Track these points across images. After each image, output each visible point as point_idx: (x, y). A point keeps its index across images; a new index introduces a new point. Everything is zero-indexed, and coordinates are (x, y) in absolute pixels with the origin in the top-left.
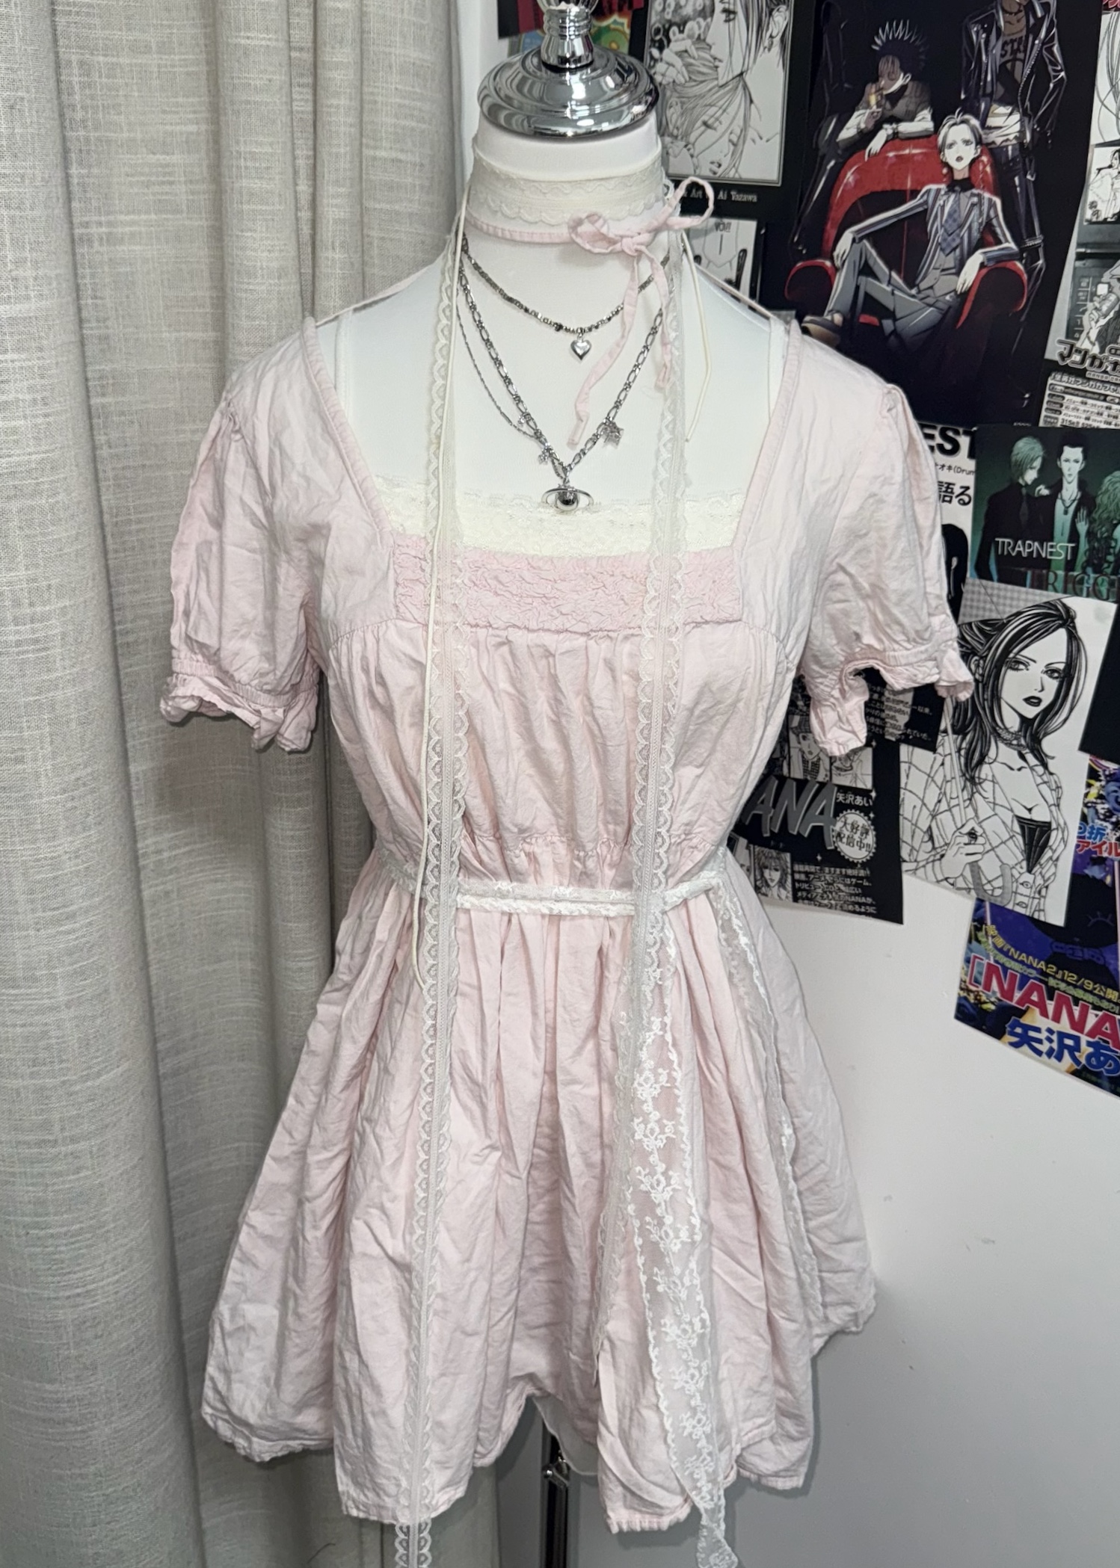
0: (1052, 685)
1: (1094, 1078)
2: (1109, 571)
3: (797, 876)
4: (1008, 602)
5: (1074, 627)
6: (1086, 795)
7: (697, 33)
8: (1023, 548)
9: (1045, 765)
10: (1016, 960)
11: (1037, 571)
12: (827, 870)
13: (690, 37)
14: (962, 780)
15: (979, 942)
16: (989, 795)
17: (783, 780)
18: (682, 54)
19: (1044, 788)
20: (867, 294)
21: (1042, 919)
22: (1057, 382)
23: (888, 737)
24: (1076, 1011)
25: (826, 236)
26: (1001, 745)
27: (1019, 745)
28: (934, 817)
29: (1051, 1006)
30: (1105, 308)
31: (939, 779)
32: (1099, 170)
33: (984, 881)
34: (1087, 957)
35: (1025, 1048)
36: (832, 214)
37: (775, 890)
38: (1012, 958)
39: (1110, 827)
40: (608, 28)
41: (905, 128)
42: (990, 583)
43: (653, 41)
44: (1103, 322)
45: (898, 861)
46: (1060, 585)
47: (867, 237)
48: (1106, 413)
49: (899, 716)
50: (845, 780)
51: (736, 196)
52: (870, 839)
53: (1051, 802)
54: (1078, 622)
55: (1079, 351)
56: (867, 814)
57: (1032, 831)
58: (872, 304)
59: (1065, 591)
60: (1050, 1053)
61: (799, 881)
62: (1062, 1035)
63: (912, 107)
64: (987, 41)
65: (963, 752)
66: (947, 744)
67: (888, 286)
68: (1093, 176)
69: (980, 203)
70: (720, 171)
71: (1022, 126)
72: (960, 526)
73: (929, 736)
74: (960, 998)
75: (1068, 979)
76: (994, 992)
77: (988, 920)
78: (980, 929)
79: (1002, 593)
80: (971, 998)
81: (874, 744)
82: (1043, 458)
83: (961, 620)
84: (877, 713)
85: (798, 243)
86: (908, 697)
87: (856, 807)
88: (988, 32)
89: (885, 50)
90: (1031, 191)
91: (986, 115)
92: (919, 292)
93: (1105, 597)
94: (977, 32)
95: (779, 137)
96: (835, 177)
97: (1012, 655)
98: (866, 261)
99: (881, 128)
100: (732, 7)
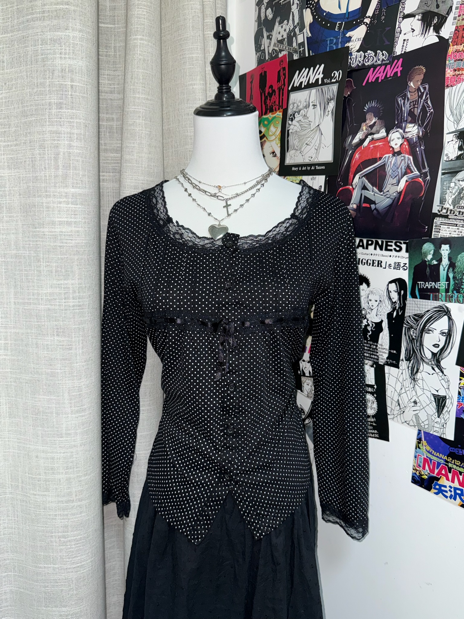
0: (443, 339)
2: (462, 292)
4: (424, 307)
5: (451, 315)
6: (460, 384)
7: (304, 114)
8: (429, 285)
9: (443, 372)
10: (435, 456)
11: (434, 294)
13: (301, 115)
14: (410, 379)
15: (420, 448)
16: (421, 385)
18: (298, 122)
19: (443, 381)
20: (365, 196)
21: (445, 437)
22: (437, 221)
23: (380, 363)
24: (461, 477)
26: (424, 364)
27: (432, 364)
28: (399, 395)
29: (450, 476)
30: (454, 192)
31: (401, 380)
32: (448, 142)
33: (421, 422)
35: (441, 494)
36: (351, 170)
38: (433, 455)
40: (275, 117)
41: (376, 136)
42: (416, 300)
43: (289, 118)
44: (453, 197)
45: (386, 414)
46: (443, 299)
47: (364, 176)
48: (457, 231)
49: (384, 355)
51: (318, 168)
52: (375, 406)
53: (446, 387)
54: (452, 313)
55: (445, 209)
56: (373, 395)
57: (439, 400)
58: (367, 200)
59: (446, 301)
60: (450, 497)
62: (456, 489)
63: (378, 129)
64: (404, 103)
65: (410, 368)
66: (403, 365)
67: (372, 193)
68: (446, 145)
69: (405, 159)
70: (312, 160)
71: (418, 130)
72: (404, 278)
73: (396, 362)
74: (413, 473)
75: (457, 464)
76: (427, 470)
77: (423, 439)
78: (420, 443)
79: (421, 303)
80: (418, 473)
81: (375, 366)
82: (434, 250)
83: (406, 315)
84: (375, 353)
85: (340, 181)
86: (387, 347)
87: (369, 392)
88: (404, 100)
89: (368, 111)
90: (423, 153)
91: (405, 128)
92: (384, 193)
93: (462, 302)
94: (400, 101)
95: (332, 145)
96: (352, 156)
97: (426, 328)
98: (364, 185)
99: (368, 137)
100: (315, 104)
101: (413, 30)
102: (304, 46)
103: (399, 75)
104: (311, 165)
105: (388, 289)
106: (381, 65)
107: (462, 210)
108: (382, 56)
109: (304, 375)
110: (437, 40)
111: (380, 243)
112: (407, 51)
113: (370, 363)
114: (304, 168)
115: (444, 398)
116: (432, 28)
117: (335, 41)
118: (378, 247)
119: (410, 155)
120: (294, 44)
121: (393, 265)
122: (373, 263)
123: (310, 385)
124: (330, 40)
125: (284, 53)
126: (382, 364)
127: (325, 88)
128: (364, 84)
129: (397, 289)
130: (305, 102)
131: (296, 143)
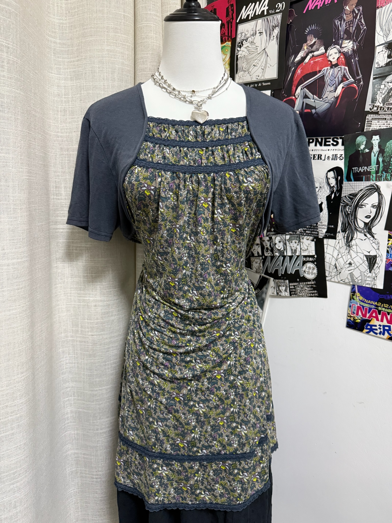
0: (374, 210)
2: (390, 171)
3: (291, 287)
4: (358, 187)
5: (380, 191)
6: (388, 244)
7: (251, 40)
8: (361, 169)
9: (373, 237)
12: (301, 283)
13: (249, 42)
14: (346, 247)
15: (354, 299)
16: (355, 250)
17: (284, 257)
18: (246, 48)
19: (374, 244)
20: (306, 104)
21: (375, 287)
22: (369, 117)
23: (319, 237)
24: (389, 317)
25: (292, 90)
26: (358, 233)
27: (364, 232)
28: (337, 260)
29: (380, 317)
30: (383, 92)
31: (338, 248)
32: (379, 53)
33: (355, 278)
34: (391, 298)
35: (372, 332)
36: (294, 83)
37: (284, 293)
38: (366, 303)
40: (225, 46)
41: (316, 53)
42: (351, 182)
43: (238, 46)
44: (383, 96)
45: (325, 277)
46: (374, 179)
47: (305, 87)
48: (386, 124)
49: (323, 230)
50: (306, 254)
51: (264, 84)
52: (315, 271)
53: (376, 248)
54: (380, 189)
55: (376, 106)
56: (314, 263)
57: (370, 259)
58: (308, 106)
59: (376, 180)
60: (380, 333)
61: (292, 289)
62: (384, 326)
63: (318, 47)
64: (341, 24)
65: (345, 238)
66: (340, 236)
67: (313, 100)
68: (377, 55)
69: (341, 69)
70: (259, 78)
71: (353, 45)
72: (340, 167)
73: (334, 235)
74: (348, 320)
75: (386, 307)
76: (360, 316)
77: (357, 291)
78: (353, 295)
79: (355, 185)
80: (352, 319)
81: (315, 240)
82: (366, 141)
83: (343, 195)
84: (316, 230)
85: (284, 94)
86: (326, 223)
87: (310, 262)
88: (341, 21)
89: (309, 33)
90: (357, 63)
91: (342, 44)
92: (323, 99)
93: (390, 180)
94: (337, 22)
95: (276, 64)
96: (294, 72)
97: (360, 203)
98: (306, 94)
99: (308, 55)
100: (261, 31)
103: (336, 1)
104: (258, 83)
105: (327, 177)
107: (390, 106)
109: (253, 255)
111: (320, 140)
113: (311, 238)
115: (375, 257)
118: (318, 144)
119: (346, 66)
121: (331, 157)
122: (314, 157)
123: (258, 263)
126: (322, 237)
127: (270, 18)
128: (304, 12)
129: (335, 176)
130: (253, 30)
131: (244, 65)
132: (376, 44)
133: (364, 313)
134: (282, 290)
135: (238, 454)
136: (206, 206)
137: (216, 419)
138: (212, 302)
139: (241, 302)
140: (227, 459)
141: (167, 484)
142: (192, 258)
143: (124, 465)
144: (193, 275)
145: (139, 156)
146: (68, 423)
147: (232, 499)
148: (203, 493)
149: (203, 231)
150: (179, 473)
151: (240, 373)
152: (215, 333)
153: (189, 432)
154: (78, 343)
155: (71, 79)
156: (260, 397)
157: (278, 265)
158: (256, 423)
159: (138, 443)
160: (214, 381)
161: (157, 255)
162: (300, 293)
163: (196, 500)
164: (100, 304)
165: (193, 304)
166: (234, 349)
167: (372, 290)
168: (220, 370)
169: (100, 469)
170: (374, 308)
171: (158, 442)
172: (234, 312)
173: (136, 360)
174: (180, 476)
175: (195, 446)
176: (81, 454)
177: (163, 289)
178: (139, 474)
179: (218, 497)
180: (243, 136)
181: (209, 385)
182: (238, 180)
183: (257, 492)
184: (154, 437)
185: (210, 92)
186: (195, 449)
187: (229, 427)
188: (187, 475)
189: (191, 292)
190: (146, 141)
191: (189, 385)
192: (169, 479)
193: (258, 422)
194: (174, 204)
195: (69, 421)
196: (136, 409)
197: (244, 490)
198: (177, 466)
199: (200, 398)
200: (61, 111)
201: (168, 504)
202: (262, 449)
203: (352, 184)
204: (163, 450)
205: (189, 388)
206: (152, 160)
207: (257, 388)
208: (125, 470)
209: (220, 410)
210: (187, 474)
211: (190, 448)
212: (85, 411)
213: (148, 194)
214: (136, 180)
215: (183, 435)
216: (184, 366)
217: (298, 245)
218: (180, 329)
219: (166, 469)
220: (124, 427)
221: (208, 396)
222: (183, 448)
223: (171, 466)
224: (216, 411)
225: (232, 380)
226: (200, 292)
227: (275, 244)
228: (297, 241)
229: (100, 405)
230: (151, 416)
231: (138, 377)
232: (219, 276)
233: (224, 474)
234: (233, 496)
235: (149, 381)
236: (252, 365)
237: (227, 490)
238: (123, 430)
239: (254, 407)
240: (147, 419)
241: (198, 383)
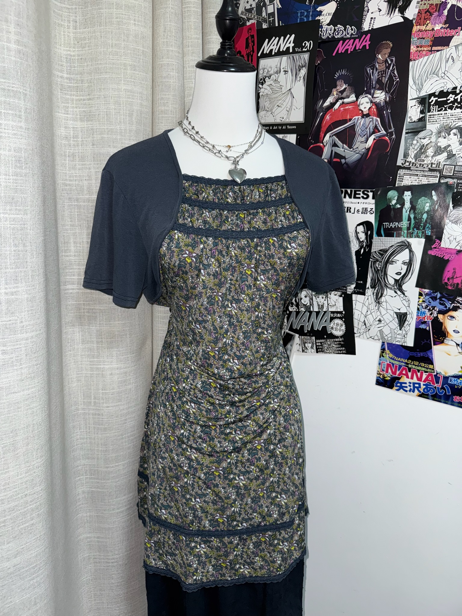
0: (405, 268)
1: (426, 396)
2: (422, 229)
3: (317, 344)
4: (388, 243)
5: (411, 248)
6: (418, 301)
7: (275, 78)
8: (392, 225)
9: (404, 294)
10: (397, 361)
12: (328, 340)
13: (272, 80)
14: (375, 303)
15: (383, 357)
16: (385, 307)
17: (311, 313)
18: (269, 86)
19: (404, 301)
20: (335, 152)
21: (406, 345)
22: (401, 172)
23: (348, 293)
24: (419, 374)
25: (320, 136)
26: (388, 289)
27: (394, 289)
28: (366, 317)
29: (410, 374)
30: (416, 148)
31: (367, 304)
32: (412, 107)
33: (385, 336)
34: (422, 355)
35: (401, 390)
36: (322, 129)
37: (310, 350)
38: (395, 360)
39: (427, 311)
41: (346, 100)
42: (382, 238)
43: (259, 82)
44: (415, 152)
46: (405, 235)
47: (334, 135)
48: (418, 180)
50: (333, 309)
51: (289, 127)
52: (344, 328)
53: (406, 306)
54: (412, 246)
55: (408, 162)
56: (342, 319)
57: (401, 316)
58: (337, 155)
59: (407, 237)
60: (410, 391)
61: (318, 346)
62: (414, 384)
63: (348, 94)
64: (373, 72)
65: (375, 294)
66: (369, 292)
67: (342, 149)
68: (409, 109)
69: (373, 121)
70: (283, 120)
71: (386, 96)
72: (370, 221)
73: (363, 290)
74: (377, 377)
75: (416, 364)
76: (390, 373)
77: (386, 349)
78: (384, 352)
79: (386, 240)
80: (381, 377)
81: (343, 296)
82: (398, 196)
83: (372, 251)
85: (311, 139)
87: (338, 318)
88: (373, 70)
89: (339, 78)
90: (390, 115)
91: (373, 94)
92: (353, 150)
93: (421, 237)
94: (369, 70)
95: (303, 108)
96: (323, 118)
97: (390, 260)
98: (335, 142)
99: (338, 101)
100: (287, 70)
101: (380, 10)
102: (274, 17)
103: (368, 48)
104: (282, 125)
105: (356, 231)
106: (350, 39)
107: (422, 163)
108: (351, 30)
110: (402, 20)
111: (349, 192)
112: (374, 28)
113: (339, 293)
114: (274, 128)
116: (397, 9)
117: (306, 14)
118: (347, 196)
119: (378, 117)
120: (264, 14)
121: (361, 210)
124: (301, 13)
125: (251, 22)
126: (350, 293)
127: (296, 56)
128: (334, 54)
129: (365, 230)
130: (276, 68)
131: (267, 104)
132: (409, 97)
133: (394, 370)
134: (308, 347)
135: (278, 524)
136: (249, 273)
137: (257, 490)
138: (253, 370)
139: (279, 368)
140: (267, 530)
141: (206, 562)
142: (233, 326)
143: (155, 546)
144: (234, 344)
145: (178, 220)
146: (80, 505)
147: (273, 570)
148: (242, 567)
149: (246, 299)
150: (218, 549)
151: (280, 441)
152: (254, 402)
153: (229, 506)
154: (91, 416)
155: (82, 120)
156: (297, 464)
157: (304, 321)
158: (294, 491)
159: (172, 522)
160: (255, 452)
161: (195, 324)
162: (327, 350)
163: (235, 575)
164: (117, 372)
165: (233, 374)
166: (274, 418)
167: (402, 348)
168: (260, 440)
169: (116, 552)
170: (404, 366)
171: (196, 519)
172: (274, 379)
173: (170, 434)
174: (219, 552)
175: (235, 520)
176: (94, 537)
177: (201, 359)
178: (173, 554)
179: (258, 570)
180: (283, 197)
181: (249, 456)
182: (281, 246)
183: (295, 561)
184: (192, 515)
185: (246, 147)
186: (235, 523)
187: (268, 497)
188: (227, 551)
189: (232, 362)
190: (184, 203)
191: (228, 458)
192: (207, 556)
193: (297, 489)
194: (216, 271)
195: (80, 503)
196: (170, 486)
197: (284, 560)
198: (215, 542)
199: (240, 471)
200: (69, 156)
201: (207, 582)
202: (299, 517)
203: (383, 239)
204: (202, 527)
205: (229, 461)
206: (193, 225)
207: (295, 455)
208: (157, 551)
209: (260, 481)
210: (226, 549)
211: (230, 522)
212: (99, 490)
213: (189, 261)
214: (176, 247)
215: (223, 510)
216: (223, 438)
217: (325, 300)
218: (219, 400)
219: (204, 547)
220: (154, 506)
221: (248, 467)
222: (223, 523)
223: (210, 543)
224: (256, 482)
225: (272, 449)
226: (241, 361)
227: (301, 299)
228: (324, 297)
229: (117, 482)
230: (188, 493)
231: (172, 452)
232: (260, 343)
233: (263, 546)
234: (273, 567)
235: (186, 456)
236: (290, 433)
237: (266, 561)
238: (154, 509)
239: (293, 475)
240: (184, 496)
241: (238, 455)
